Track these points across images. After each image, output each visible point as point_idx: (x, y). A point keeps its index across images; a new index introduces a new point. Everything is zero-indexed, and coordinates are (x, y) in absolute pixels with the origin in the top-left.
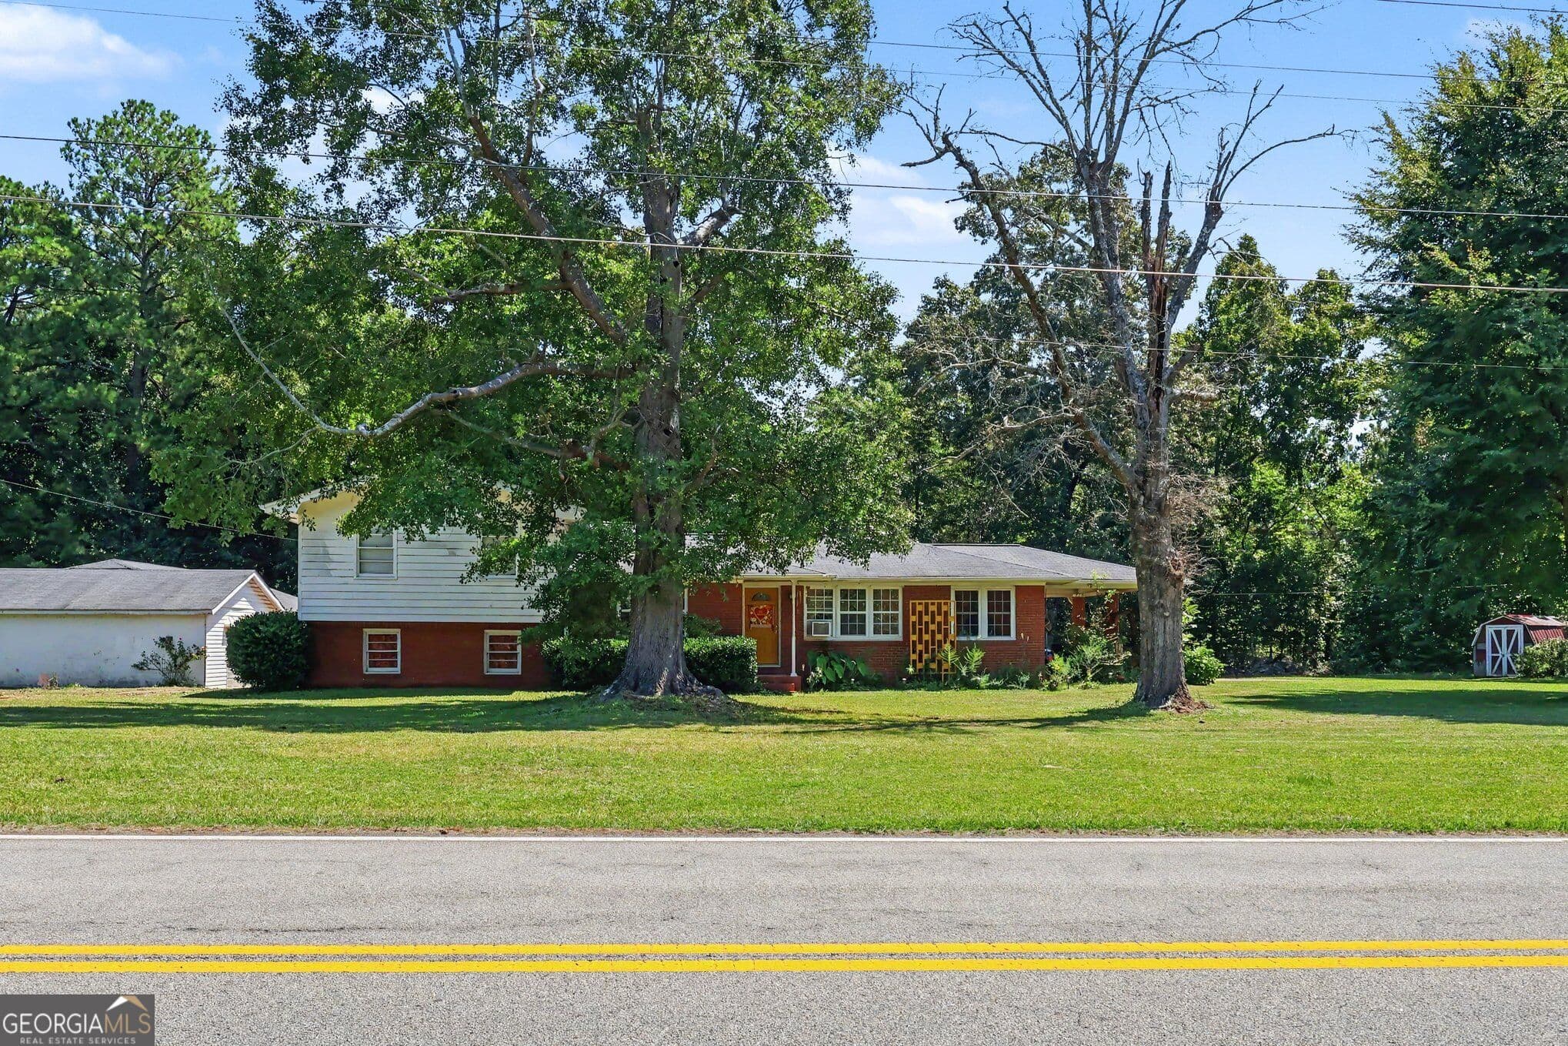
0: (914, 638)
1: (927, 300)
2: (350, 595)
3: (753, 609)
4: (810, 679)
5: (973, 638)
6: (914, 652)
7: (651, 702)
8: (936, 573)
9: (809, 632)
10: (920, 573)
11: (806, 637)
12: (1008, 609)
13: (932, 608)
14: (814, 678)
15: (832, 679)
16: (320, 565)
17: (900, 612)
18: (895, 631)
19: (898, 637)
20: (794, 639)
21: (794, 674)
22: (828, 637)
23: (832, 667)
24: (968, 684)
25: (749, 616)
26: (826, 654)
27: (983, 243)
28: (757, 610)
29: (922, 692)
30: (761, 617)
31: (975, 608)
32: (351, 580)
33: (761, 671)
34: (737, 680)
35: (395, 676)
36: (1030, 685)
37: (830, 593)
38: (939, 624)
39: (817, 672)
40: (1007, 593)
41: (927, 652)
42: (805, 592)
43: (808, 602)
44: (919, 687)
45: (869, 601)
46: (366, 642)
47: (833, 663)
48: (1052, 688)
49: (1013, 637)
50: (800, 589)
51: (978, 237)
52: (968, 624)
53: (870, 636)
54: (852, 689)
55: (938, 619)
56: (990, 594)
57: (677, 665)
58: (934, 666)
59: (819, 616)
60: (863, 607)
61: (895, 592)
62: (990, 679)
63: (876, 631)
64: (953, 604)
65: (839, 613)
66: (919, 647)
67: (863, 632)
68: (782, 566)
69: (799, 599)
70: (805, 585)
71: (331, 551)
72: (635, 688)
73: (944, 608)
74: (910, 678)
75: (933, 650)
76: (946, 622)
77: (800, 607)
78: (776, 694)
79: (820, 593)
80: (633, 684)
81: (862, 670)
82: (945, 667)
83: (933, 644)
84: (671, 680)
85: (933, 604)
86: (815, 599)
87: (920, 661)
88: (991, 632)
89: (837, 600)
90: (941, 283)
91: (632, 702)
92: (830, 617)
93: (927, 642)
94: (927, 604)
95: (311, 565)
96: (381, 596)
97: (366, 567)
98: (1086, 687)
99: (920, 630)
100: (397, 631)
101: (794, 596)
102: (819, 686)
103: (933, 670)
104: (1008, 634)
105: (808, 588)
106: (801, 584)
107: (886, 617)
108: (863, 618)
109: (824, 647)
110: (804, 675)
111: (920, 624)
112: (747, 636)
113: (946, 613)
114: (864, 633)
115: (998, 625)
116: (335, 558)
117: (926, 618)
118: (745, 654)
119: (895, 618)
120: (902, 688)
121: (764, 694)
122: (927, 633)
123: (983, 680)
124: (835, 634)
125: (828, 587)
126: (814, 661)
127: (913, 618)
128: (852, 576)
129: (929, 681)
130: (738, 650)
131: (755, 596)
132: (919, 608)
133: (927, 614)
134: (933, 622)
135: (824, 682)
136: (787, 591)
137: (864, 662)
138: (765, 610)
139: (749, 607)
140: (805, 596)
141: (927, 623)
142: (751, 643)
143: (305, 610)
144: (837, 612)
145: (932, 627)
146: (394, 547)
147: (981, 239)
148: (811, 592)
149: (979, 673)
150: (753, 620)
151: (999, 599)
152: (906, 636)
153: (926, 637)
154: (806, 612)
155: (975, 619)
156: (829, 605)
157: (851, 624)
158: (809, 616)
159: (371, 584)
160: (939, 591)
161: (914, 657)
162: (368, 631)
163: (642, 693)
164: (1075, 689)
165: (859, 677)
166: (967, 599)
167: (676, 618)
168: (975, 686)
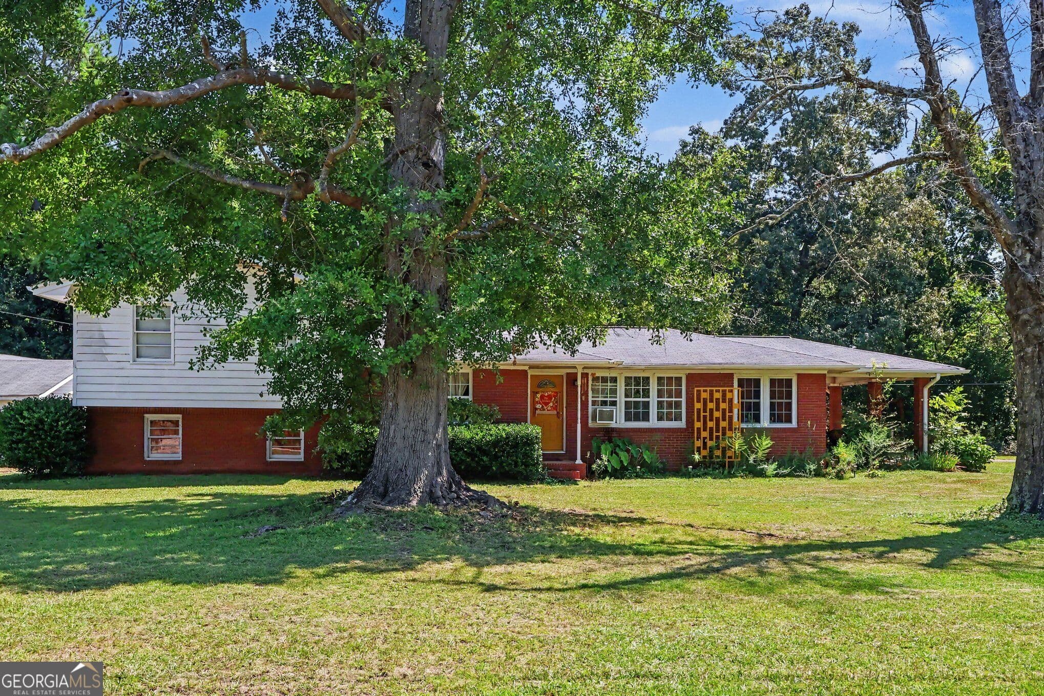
0: (698, 425)
1: (684, 145)
2: (126, 380)
3: (539, 396)
4: (594, 466)
5: (758, 426)
6: (698, 438)
7: (401, 515)
8: (720, 361)
9: (594, 419)
10: (704, 361)
11: (591, 424)
12: (789, 395)
13: (717, 395)
14: (599, 466)
15: (617, 466)
16: (97, 350)
17: (683, 400)
18: (678, 418)
19: (682, 424)
20: (579, 426)
21: (579, 461)
22: (613, 424)
23: (617, 454)
24: (756, 472)
25: (534, 403)
26: (610, 441)
27: (731, 95)
28: (542, 397)
29: (709, 480)
30: (546, 404)
31: (757, 395)
32: (127, 365)
33: (546, 457)
34: (521, 468)
35: (176, 462)
36: (818, 474)
37: (614, 380)
38: (724, 410)
39: (601, 459)
40: (789, 382)
41: (711, 439)
42: (590, 378)
43: (593, 390)
44: (705, 475)
45: (653, 387)
46: (147, 428)
47: (617, 450)
48: (839, 476)
49: (794, 424)
50: (585, 376)
51: (727, 90)
52: (751, 411)
53: (653, 422)
54: (638, 476)
55: (723, 406)
56: (773, 382)
57: (439, 464)
58: (718, 453)
59: (604, 403)
60: (646, 393)
61: (679, 380)
62: (779, 467)
63: (660, 418)
64: (736, 392)
65: (624, 399)
66: (704, 434)
67: (646, 418)
68: (571, 346)
69: (585, 386)
70: (590, 372)
71: (106, 335)
72: (384, 496)
73: (729, 395)
74: (696, 466)
75: (718, 437)
76: (731, 411)
77: (585, 394)
78: (562, 482)
79: (604, 380)
80: (381, 489)
81: (647, 456)
82: (729, 453)
83: (718, 431)
84: (431, 485)
85: (718, 391)
86: (600, 386)
87: (705, 448)
88: (773, 419)
89: (621, 387)
90: (695, 131)
91: (374, 516)
92: (614, 403)
93: (711, 429)
94: (711, 392)
95: (87, 350)
96: (158, 381)
97: (143, 351)
98: (873, 476)
99: (705, 417)
100: (178, 417)
101: (579, 383)
102: (604, 474)
103: (718, 457)
104: (789, 420)
105: (593, 374)
106: (586, 371)
107: (670, 405)
108: (646, 405)
109: (609, 434)
110: (589, 462)
111: (705, 411)
112: (532, 423)
113: (731, 400)
114: (648, 420)
115: (780, 413)
116: (110, 342)
117: (711, 405)
118: (528, 442)
119: (678, 405)
120: (688, 475)
121: (549, 483)
122: (711, 420)
123: (770, 468)
124: (619, 421)
125: (614, 374)
126: (599, 448)
127: (698, 406)
128: (637, 363)
129: (714, 469)
130: (522, 437)
131: (541, 382)
132: (704, 395)
133: (711, 401)
134: (718, 410)
135: (609, 469)
136: (572, 379)
137: (649, 449)
138: (550, 397)
139: (534, 393)
140: (590, 382)
141: (711, 410)
142: (534, 430)
143: (79, 395)
144: (621, 399)
145: (717, 414)
146: (172, 331)
147: (730, 92)
148: (596, 379)
149: (768, 459)
150: (539, 406)
151: (780, 387)
152: (690, 422)
153: (710, 424)
154: (590, 399)
155: (757, 406)
156: (614, 392)
157: (637, 412)
158: (594, 403)
159: (145, 369)
160: (722, 378)
161: (698, 443)
162: (149, 417)
163: (390, 503)
164: (861, 478)
165: (643, 464)
166: (751, 387)
167: (438, 406)
168: (761, 474)
